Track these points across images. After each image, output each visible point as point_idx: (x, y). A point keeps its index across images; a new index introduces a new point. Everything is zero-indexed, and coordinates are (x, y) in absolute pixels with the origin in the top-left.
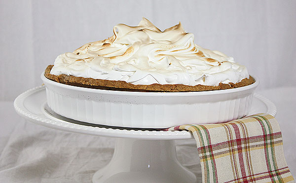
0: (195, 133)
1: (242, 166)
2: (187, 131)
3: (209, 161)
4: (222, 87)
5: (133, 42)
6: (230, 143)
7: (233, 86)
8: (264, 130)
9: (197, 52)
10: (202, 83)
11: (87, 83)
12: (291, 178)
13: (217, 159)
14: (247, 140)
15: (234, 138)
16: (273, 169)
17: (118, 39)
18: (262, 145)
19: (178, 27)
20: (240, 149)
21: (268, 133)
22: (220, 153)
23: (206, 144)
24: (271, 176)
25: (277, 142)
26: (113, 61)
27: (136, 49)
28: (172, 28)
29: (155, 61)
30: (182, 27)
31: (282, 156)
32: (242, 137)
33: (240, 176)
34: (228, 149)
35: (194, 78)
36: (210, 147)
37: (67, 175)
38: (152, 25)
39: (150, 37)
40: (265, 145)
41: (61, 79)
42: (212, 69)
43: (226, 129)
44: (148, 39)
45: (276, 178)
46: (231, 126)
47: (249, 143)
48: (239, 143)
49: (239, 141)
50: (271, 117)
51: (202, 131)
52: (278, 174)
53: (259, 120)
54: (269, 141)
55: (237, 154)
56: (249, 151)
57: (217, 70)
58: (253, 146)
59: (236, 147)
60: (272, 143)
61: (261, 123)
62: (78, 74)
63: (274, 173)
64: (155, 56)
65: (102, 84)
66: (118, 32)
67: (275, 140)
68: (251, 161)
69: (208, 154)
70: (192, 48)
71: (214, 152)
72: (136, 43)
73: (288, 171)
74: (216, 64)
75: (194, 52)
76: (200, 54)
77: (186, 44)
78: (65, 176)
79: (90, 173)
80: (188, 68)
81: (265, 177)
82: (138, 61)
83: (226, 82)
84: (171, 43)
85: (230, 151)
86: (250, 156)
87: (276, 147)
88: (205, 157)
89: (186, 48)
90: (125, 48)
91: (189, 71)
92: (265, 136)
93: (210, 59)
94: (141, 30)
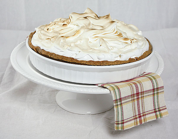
0: (112, 91)
1: (139, 108)
2: (108, 89)
3: (119, 107)
4: (131, 60)
5: (81, 26)
6: (133, 95)
7: (137, 59)
8: (153, 86)
9: (118, 34)
11: (52, 56)
12: (167, 113)
13: (124, 106)
14: (142, 93)
15: (135, 92)
16: (157, 107)
17: (72, 22)
18: (151, 95)
19: (108, 17)
20: (138, 99)
21: (156, 87)
22: (126, 102)
23: (118, 98)
24: (155, 112)
25: (160, 92)
26: (68, 39)
27: (82, 31)
28: (104, 17)
29: (93, 41)
30: (110, 17)
31: (162, 100)
32: (140, 91)
33: (137, 114)
34: (131, 99)
35: (114, 55)
36: (120, 99)
39: (91, 22)
40: (154, 94)
41: (37, 50)
42: (126, 48)
43: (130, 87)
44: (89, 24)
45: (158, 113)
46: (134, 86)
47: (143, 94)
48: (138, 95)
49: (138, 94)
50: (158, 77)
51: (116, 90)
52: (159, 111)
53: (151, 80)
54: (156, 92)
55: (136, 102)
56: (144, 99)
57: (129, 48)
58: (146, 96)
59: (136, 98)
60: (157, 93)
61: (152, 82)
62: (47, 50)
63: (157, 110)
64: (93, 38)
67: (159, 91)
68: (144, 105)
69: (119, 103)
70: (115, 32)
71: (122, 102)
73: (166, 109)
74: (129, 42)
75: (117, 34)
76: (120, 35)
77: (112, 30)
80: (112, 48)
81: (152, 113)
82: (82, 41)
83: (133, 57)
84: (103, 28)
85: (132, 100)
86: (144, 102)
87: (160, 95)
88: (117, 105)
89: (112, 32)
91: (112, 51)
92: (154, 90)
93: (126, 39)
94: (86, 18)
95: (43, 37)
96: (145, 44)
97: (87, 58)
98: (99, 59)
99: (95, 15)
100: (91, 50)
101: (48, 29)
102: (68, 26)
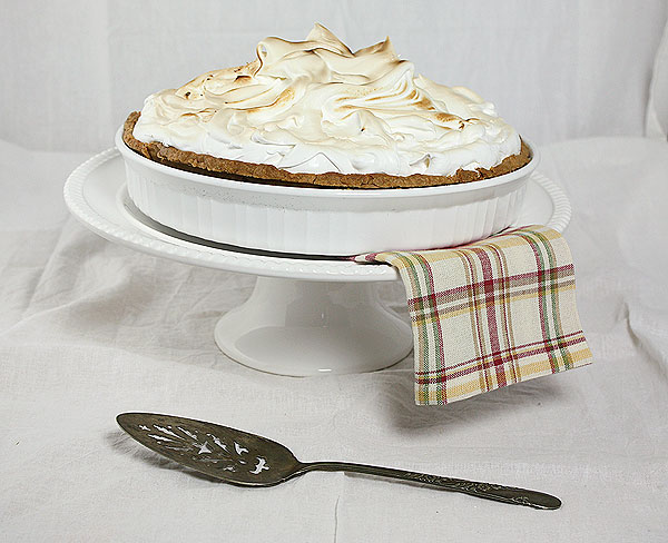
0: (404, 272)
1: (493, 331)
2: (390, 265)
3: (429, 324)
4: (463, 177)
5: (294, 77)
6: (472, 288)
7: (483, 174)
8: (539, 262)
9: (419, 100)
10: (423, 170)
11: (202, 165)
12: (586, 352)
13: (444, 321)
14: (504, 282)
15: (480, 279)
16: (553, 335)
17: (267, 68)
18: (534, 290)
19: (383, 46)
20: (490, 300)
21: (547, 267)
22: (452, 309)
23: (425, 293)
24: (549, 349)
25: (563, 284)
26: (252, 117)
27: (300, 92)
28: (372, 47)
29: (337, 121)
30: (391, 46)
31: (571, 310)
32: (495, 277)
33: (489, 351)
34: (466, 300)
35: (409, 159)
36: (432, 297)
37: (168, 320)
38: (334, 39)
39: (329, 66)
40: (541, 290)
41: (152, 152)
42: (445, 139)
43: (463, 260)
44: (324, 72)
45: (557, 353)
46: (475, 256)
47: (508, 287)
48: (489, 289)
49: (489, 284)
50: (556, 235)
51: (419, 269)
52: (562, 346)
53: (531, 242)
54: (548, 283)
55: (484, 310)
56: (509, 302)
57: (455, 140)
58: (516, 294)
59: (483, 296)
60: (553, 287)
61: (535, 248)
62: (184, 145)
63: (554, 343)
64: (336, 110)
65: (230, 170)
66: (265, 53)
67: (560, 281)
68: (510, 322)
69: (427, 311)
70: (409, 92)
71: (439, 308)
72: (300, 80)
73: (583, 339)
74: (455, 125)
75: (413, 101)
76: (425, 103)
77: (398, 84)
78: (164, 322)
79: (210, 316)
80: (399, 137)
81: (538, 352)
82: (301, 120)
83: (472, 168)
84: (369, 81)
85: (470, 304)
86: (509, 313)
87: (561, 293)
88: (423, 317)
89: (397, 92)
90: (279, 87)
91: (399, 145)
92: (541, 274)
93: (444, 116)
94: (312, 52)
95: (171, 114)
96: (509, 134)
97: (317, 167)
98: (357, 169)
99: (339, 47)
100: (331, 142)
101: (187, 95)
102: (254, 80)
